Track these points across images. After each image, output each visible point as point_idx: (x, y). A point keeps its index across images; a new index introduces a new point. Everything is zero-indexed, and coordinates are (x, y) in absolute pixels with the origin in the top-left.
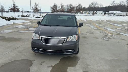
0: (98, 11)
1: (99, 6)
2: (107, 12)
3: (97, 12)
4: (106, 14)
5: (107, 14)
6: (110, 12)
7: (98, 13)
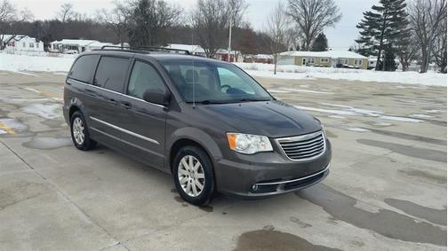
0: (17, 37)
1: (20, 18)
2: (56, 42)
3: (12, 40)
4: (52, 49)
5: (56, 47)
6: (65, 42)
7: (19, 45)
